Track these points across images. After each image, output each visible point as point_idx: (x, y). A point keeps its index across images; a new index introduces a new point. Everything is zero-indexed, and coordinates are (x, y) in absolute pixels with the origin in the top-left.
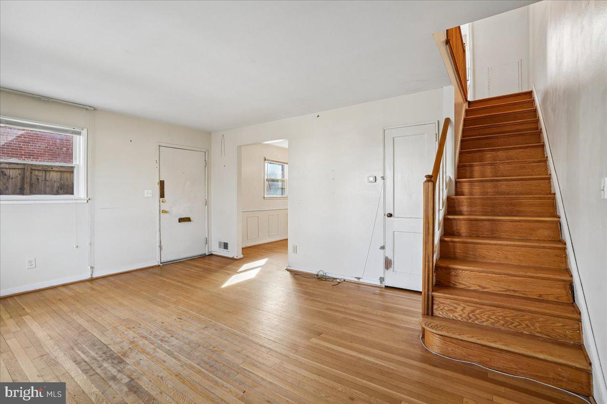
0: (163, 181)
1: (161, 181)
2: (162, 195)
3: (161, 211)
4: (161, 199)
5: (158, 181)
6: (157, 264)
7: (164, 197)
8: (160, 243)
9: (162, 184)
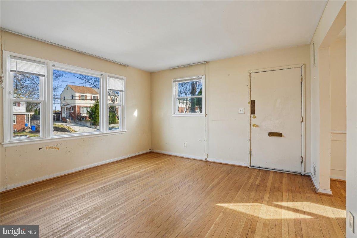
0: (254, 101)
1: (252, 101)
2: (253, 112)
3: (252, 125)
4: (252, 115)
5: (249, 100)
6: (247, 166)
7: (254, 114)
8: (251, 150)
9: (253, 103)
